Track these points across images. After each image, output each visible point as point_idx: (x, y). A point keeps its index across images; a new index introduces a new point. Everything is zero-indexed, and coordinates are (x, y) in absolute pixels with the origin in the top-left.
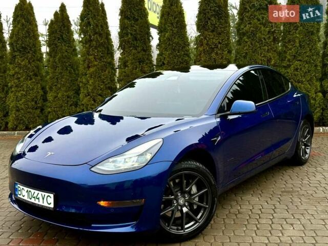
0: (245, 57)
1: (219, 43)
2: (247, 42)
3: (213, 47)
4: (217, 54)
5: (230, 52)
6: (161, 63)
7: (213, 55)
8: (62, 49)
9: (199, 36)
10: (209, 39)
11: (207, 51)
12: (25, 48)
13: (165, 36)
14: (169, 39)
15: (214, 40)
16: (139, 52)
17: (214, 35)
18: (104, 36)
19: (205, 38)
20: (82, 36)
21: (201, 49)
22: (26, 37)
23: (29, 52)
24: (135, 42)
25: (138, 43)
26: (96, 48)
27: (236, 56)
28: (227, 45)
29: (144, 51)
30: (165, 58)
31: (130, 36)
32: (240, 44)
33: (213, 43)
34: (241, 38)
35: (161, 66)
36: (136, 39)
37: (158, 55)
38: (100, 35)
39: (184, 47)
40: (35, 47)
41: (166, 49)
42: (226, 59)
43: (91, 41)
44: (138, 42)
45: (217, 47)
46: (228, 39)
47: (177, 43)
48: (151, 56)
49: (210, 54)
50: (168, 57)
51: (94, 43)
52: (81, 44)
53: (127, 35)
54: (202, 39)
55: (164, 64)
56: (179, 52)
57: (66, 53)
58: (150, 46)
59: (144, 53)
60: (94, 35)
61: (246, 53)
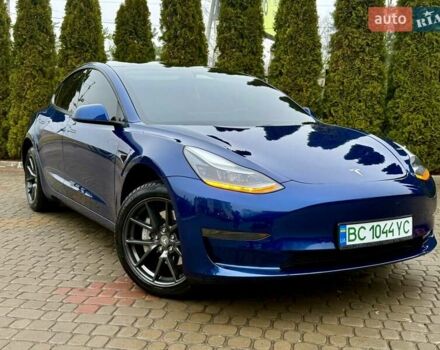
0: (405, 67)
1: (368, 45)
2: (409, 45)
3: (358, 50)
4: (363, 61)
5: (382, 59)
6: (278, 72)
7: (357, 62)
8: (134, 48)
9: (337, 34)
10: (353, 38)
11: (349, 57)
12: (82, 44)
13: (285, 33)
14: (291, 37)
15: (360, 40)
16: (244, 56)
17: (360, 34)
18: (196, 31)
19: (346, 37)
20: (164, 30)
21: (339, 53)
22: (85, 28)
23: (87, 51)
24: (241, 40)
25: (245, 43)
26: (183, 48)
27: (392, 66)
28: (380, 48)
29: (253, 53)
30: (283, 65)
31: (233, 31)
32: (399, 48)
33: (358, 44)
34: (400, 39)
35: (277, 76)
36: (242, 36)
37: (273, 61)
38: (191, 29)
39: (314, 49)
40: (96, 43)
41: (286, 53)
42: (376, 68)
43: (176, 37)
44: (245, 40)
45: (364, 51)
46: (381, 39)
47: (304, 44)
48: (263, 62)
49: (352, 61)
50: (289, 63)
51: (181, 40)
52: (162, 41)
53: (230, 29)
54: (341, 39)
55: (281, 73)
56: (305, 57)
57: (139, 55)
58: (262, 48)
59: (252, 57)
60: (182, 29)
61: (408, 61)
